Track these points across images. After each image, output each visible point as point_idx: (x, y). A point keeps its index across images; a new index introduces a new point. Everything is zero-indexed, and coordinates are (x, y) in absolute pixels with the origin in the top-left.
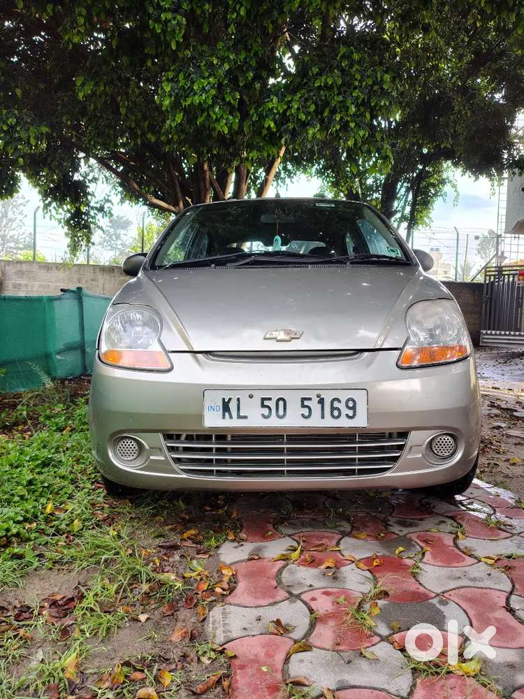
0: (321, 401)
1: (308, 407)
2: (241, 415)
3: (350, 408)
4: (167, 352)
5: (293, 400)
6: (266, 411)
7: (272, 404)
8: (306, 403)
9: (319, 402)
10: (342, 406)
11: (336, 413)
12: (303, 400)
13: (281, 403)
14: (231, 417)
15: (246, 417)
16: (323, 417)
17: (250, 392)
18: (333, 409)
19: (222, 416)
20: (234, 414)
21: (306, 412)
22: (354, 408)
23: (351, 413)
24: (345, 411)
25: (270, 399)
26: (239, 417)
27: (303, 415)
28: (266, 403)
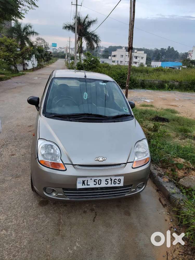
0: (111, 180)
1: (108, 182)
2: (88, 184)
3: (119, 181)
4: (64, 164)
5: (103, 179)
6: (95, 183)
7: (97, 181)
8: (107, 180)
11: (115, 183)
13: (100, 181)
14: (85, 185)
15: (89, 185)
16: (111, 184)
17: (91, 178)
19: (82, 185)
20: (86, 184)
21: (107, 183)
23: (119, 183)
24: (117, 182)
26: (87, 185)
27: (106, 184)
28: (95, 181)
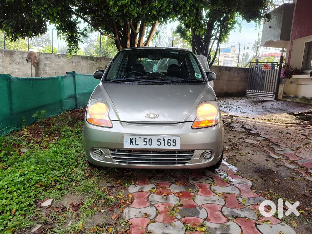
1: (160, 142)
4: (111, 121)
5: (155, 140)
6: (145, 143)
7: (147, 141)
9: (164, 140)
10: (171, 142)
12: (158, 139)
13: (150, 140)
14: (133, 145)
15: (138, 145)
16: (165, 145)
17: (139, 136)
18: (168, 143)
19: (130, 144)
20: (134, 143)
22: (175, 143)
23: (174, 144)
24: (172, 144)
25: (147, 139)
26: (136, 145)
27: (158, 145)
28: (145, 140)
